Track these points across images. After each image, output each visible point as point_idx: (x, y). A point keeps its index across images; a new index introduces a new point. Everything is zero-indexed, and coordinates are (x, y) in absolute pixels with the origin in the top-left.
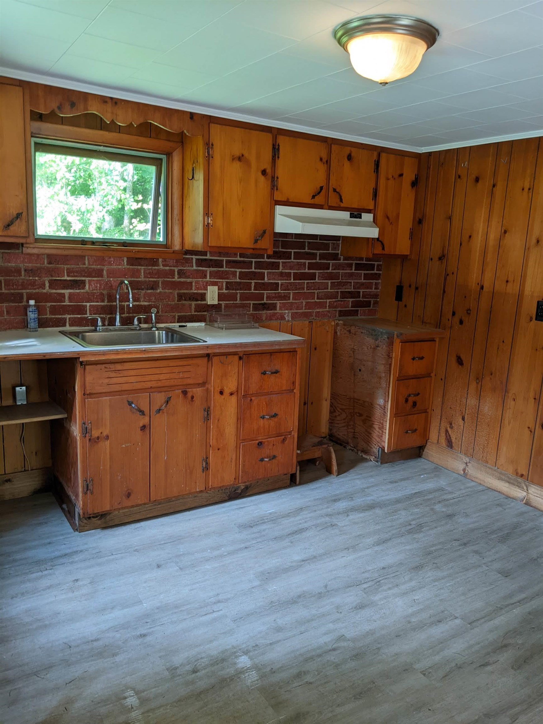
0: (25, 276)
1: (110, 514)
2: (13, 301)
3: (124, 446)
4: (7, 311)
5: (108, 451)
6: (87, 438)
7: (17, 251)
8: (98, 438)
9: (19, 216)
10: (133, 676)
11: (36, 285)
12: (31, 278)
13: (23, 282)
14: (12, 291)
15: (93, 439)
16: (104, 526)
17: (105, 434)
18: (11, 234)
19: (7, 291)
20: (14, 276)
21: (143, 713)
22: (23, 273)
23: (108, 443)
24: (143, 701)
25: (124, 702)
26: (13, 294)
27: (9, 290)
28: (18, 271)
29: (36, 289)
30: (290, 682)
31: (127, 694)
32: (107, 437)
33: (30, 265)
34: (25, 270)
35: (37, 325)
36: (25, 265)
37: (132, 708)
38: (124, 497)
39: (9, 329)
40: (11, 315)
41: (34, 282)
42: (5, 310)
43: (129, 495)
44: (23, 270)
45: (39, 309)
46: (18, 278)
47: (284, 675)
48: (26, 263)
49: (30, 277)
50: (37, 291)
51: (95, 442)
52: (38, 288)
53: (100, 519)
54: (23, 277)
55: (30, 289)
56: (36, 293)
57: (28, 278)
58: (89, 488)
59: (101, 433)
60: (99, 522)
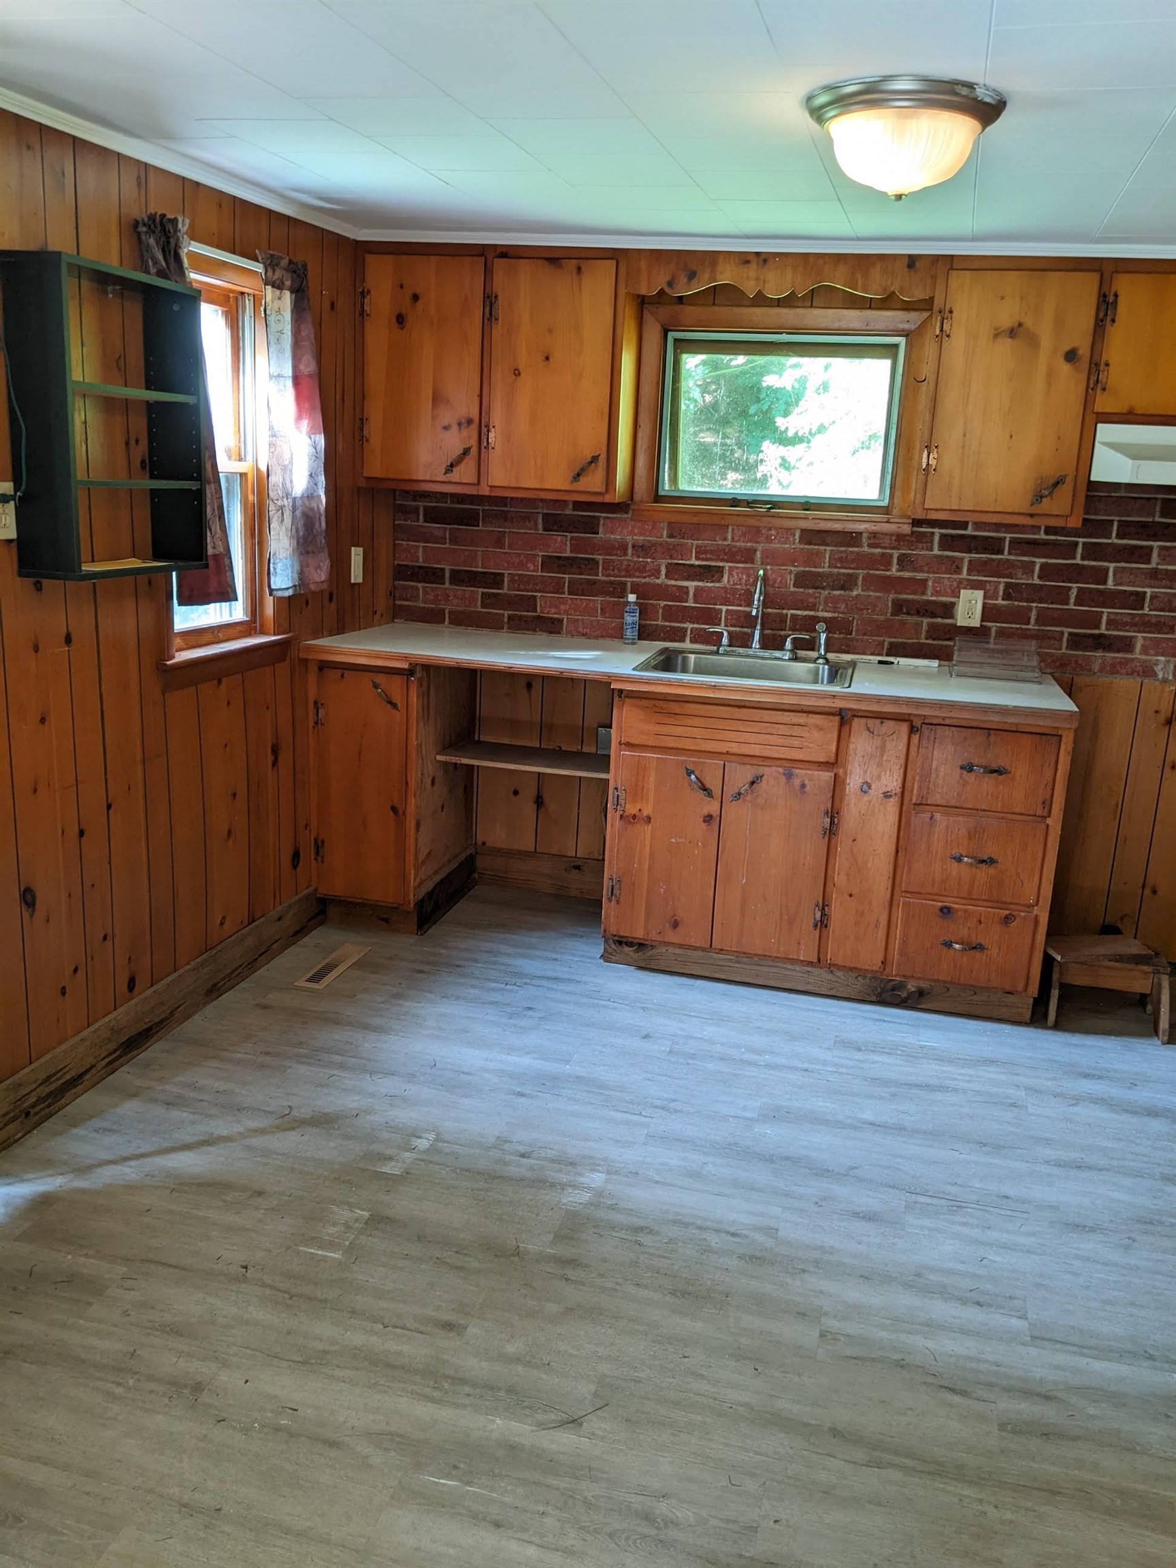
0: (632, 555)
1: (653, 947)
2: (612, 594)
3: (673, 840)
4: (601, 609)
5: (648, 843)
6: (619, 813)
7: (625, 516)
8: (634, 817)
9: (595, 459)
10: (456, 1124)
11: (646, 571)
12: (641, 559)
13: (629, 565)
14: (612, 579)
15: (627, 816)
16: (643, 965)
17: (645, 813)
18: (582, 489)
19: (605, 578)
20: (616, 555)
21: (417, 1159)
22: (630, 551)
23: (648, 829)
24: (432, 1150)
25: (413, 1139)
26: (612, 583)
27: (607, 576)
28: (623, 548)
29: (645, 577)
30: (616, 1229)
31: (427, 1135)
32: (649, 819)
33: (642, 538)
34: (634, 547)
35: (637, 634)
36: (635, 537)
37: (414, 1149)
38: (667, 925)
39: (601, 637)
40: (607, 615)
41: (645, 567)
42: (599, 606)
43: (675, 925)
44: (630, 546)
45: (644, 611)
46: (622, 558)
47: (620, 1218)
48: (635, 535)
49: (639, 557)
50: (647, 580)
51: (630, 822)
52: (649, 576)
53: (637, 951)
54: (629, 557)
55: (638, 577)
56: (645, 583)
57: (635, 559)
58: (614, 892)
59: (640, 810)
60: (635, 956)
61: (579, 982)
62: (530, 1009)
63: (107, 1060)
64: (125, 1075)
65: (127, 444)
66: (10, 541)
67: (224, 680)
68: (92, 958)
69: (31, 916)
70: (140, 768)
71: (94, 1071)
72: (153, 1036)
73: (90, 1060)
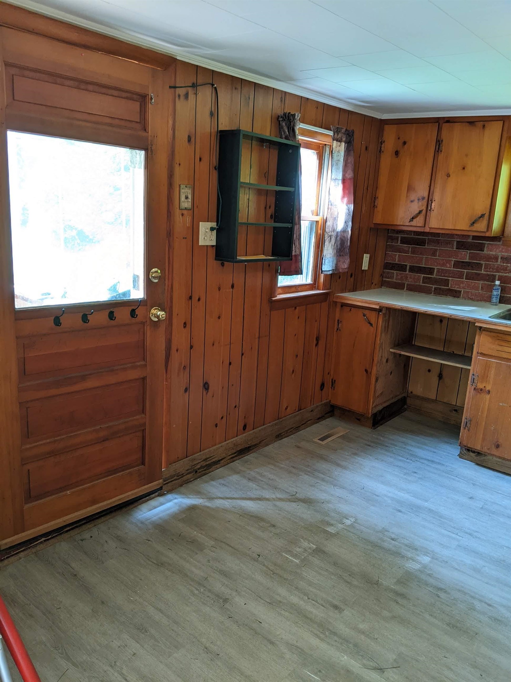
0: (500, 262)
1: (485, 455)
2: (488, 280)
3: (501, 404)
4: (482, 287)
5: (487, 403)
6: (473, 387)
7: (499, 243)
8: (481, 390)
9: (483, 216)
10: (365, 517)
11: (507, 270)
12: (505, 264)
13: (498, 267)
14: (489, 273)
15: (477, 389)
16: (479, 463)
17: (487, 389)
18: (474, 230)
19: (485, 273)
20: (492, 262)
21: (343, 528)
22: (499, 260)
23: (488, 397)
24: (352, 526)
25: (345, 519)
26: (488, 275)
27: (486, 271)
28: (496, 258)
29: (506, 273)
30: (429, 586)
31: (350, 519)
32: (489, 392)
33: (506, 254)
34: (501, 258)
35: (498, 300)
36: (503, 254)
37: (344, 523)
38: (493, 446)
39: (480, 301)
40: (484, 290)
41: (506, 268)
42: (480, 286)
43: (498, 446)
44: (500, 257)
45: (503, 290)
46: (495, 263)
47: (431, 581)
48: (503, 252)
49: (504, 263)
50: (507, 274)
51: (479, 392)
52: (508, 273)
53: (476, 456)
54: (499, 263)
55: (502, 273)
56: (506, 276)
57: (502, 264)
58: (467, 425)
59: (485, 387)
60: (475, 458)
61: (443, 465)
62: (415, 473)
63: (231, 456)
64: (237, 464)
65: (265, 208)
66: (213, 246)
67: (297, 308)
68: (229, 414)
69: (207, 394)
70: (257, 340)
71: (225, 460)
72: (251, 450)
73: (224, 455)
